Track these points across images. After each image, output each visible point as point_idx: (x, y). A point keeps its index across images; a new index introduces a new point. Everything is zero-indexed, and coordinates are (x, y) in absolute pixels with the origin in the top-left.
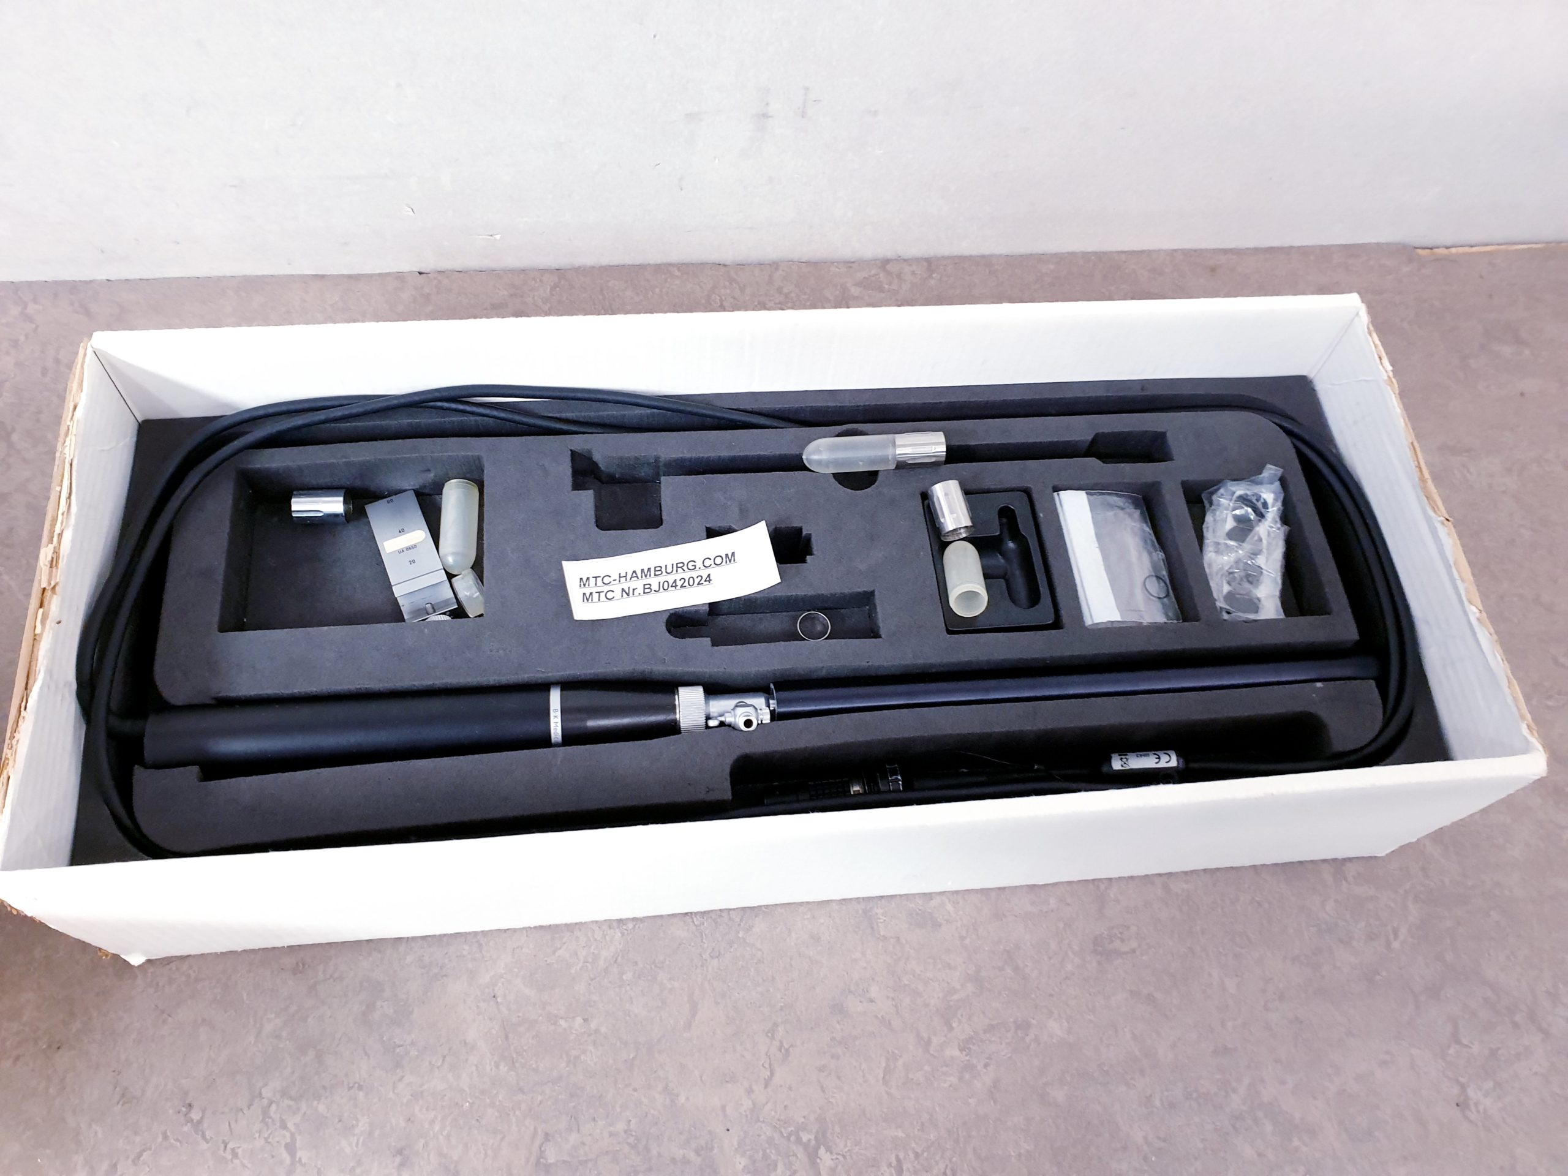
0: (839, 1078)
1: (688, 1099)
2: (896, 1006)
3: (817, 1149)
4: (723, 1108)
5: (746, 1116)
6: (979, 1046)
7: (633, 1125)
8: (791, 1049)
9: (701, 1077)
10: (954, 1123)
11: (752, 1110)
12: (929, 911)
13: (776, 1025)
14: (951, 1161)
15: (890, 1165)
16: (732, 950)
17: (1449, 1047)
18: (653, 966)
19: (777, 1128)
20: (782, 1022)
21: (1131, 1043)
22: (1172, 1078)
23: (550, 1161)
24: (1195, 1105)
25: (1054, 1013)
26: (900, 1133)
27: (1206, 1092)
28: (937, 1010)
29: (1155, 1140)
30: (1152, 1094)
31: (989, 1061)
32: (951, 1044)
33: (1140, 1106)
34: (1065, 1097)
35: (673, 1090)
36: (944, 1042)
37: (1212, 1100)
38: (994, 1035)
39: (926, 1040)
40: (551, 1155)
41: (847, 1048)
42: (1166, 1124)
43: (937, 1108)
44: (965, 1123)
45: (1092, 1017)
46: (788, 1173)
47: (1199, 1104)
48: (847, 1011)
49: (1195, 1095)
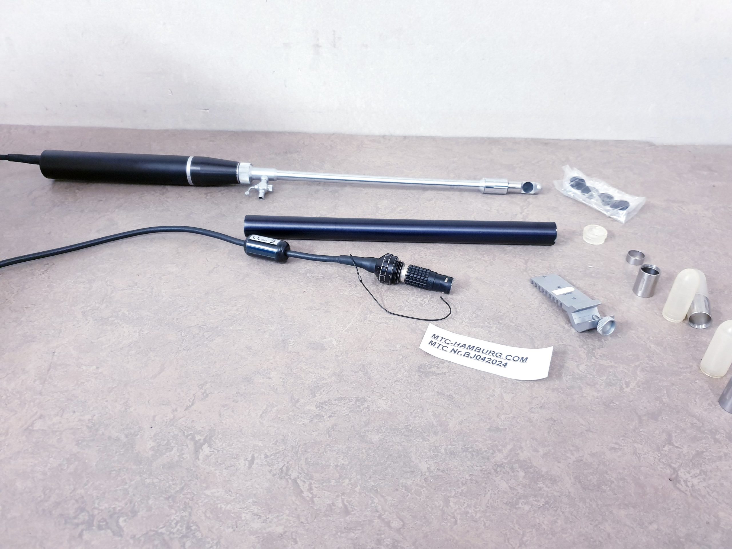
0: (233, 411)
1: (135, 409)
2: (284, 382)
3: (202, 445)
4: (154, 417)
5: (166, 422)
6: (329, 406)
7: (95, 418)
8: (210, 395)
9: (149, 401)
10: (298, 443)
11: (171, 420)
12: (322, 343)
13: (207, 383)
14: (288, 463)
15: (246, 459)
16: (197, 348)
17: (664, 446)
18: (149, 350)
19: (182, 430)
20: (210, 382)
21: (432, 417)
22: (456, 439)
23: (35, 429)
24: (469, 455)
25: (383, 396)
26: (260, 444)
27: (479, 449)
28: (309, 387)
29: (436, 470)
30: (440, 445)
31: (333, 415)
32: (311, 403)
33: (429, 451)
34: (378, 439)
35: (129, 404)
36: (308, 402)
37: (482, 454)
38: (341, 402)
39: (296, 400)
40: (38, 426)
41: (244, 398)
42: (446, 463)
43: (290, 434)
44: (305, 444)
45: (408, 402)
46: (178, 454)
47: (473, 455)
48: (252, 381)
49: (470, 450)
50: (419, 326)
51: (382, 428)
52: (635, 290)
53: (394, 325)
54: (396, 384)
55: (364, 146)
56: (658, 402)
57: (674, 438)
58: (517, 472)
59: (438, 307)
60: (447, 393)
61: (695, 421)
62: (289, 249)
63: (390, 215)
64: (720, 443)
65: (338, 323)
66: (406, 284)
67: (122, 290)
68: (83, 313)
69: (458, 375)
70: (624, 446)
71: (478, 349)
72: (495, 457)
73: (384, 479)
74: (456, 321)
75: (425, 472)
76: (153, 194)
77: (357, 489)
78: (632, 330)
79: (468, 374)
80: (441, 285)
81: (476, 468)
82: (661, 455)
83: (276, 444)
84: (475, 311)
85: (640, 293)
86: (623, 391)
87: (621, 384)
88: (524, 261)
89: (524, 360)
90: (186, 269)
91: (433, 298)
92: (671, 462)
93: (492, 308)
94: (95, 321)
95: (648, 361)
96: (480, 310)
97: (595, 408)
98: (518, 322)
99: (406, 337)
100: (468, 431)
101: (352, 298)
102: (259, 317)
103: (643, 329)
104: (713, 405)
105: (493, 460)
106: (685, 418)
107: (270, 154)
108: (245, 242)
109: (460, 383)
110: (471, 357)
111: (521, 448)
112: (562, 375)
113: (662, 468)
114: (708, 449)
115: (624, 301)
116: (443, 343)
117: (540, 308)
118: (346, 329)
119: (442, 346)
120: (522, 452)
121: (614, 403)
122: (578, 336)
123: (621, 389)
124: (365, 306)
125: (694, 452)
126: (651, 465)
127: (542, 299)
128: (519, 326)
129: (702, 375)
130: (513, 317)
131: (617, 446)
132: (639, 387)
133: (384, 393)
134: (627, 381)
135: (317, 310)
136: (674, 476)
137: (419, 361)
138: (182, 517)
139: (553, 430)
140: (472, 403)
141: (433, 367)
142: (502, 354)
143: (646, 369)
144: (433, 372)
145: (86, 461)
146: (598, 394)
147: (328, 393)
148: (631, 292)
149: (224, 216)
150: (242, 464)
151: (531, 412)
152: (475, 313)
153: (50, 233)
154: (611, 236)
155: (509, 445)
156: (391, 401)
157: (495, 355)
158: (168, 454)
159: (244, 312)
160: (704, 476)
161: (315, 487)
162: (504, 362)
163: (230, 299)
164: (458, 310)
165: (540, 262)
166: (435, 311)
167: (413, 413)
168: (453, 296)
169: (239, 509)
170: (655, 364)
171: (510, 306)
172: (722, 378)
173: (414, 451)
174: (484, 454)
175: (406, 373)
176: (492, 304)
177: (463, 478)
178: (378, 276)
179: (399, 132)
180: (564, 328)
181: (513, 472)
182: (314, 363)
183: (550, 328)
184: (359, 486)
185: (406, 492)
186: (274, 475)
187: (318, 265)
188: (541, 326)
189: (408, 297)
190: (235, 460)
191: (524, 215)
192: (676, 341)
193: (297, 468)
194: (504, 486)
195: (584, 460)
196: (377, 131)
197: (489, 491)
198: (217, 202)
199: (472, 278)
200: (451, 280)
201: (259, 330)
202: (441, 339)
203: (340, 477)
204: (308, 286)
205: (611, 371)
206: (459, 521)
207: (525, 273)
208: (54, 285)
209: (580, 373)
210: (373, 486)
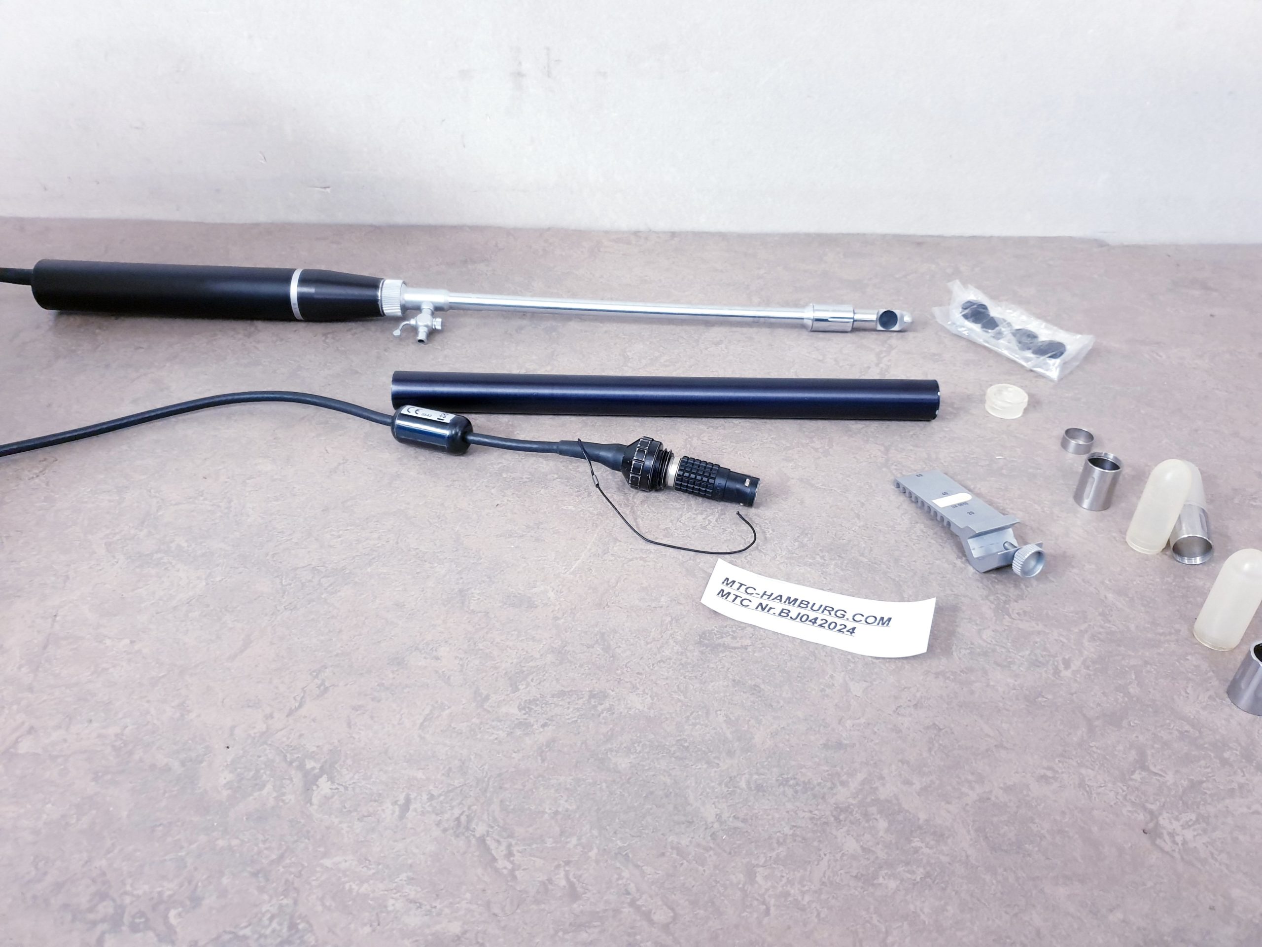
0: (372, 718)
1: (199, 716)
2: (462, 666)
3: (317, 778)
4: (233, 728)
5: (254, 738)
6: (542, 707)
7: (127, 731)
8: (331, 688)
9: (224, 699)
10: (487, 773)
11: (263, 734)
12: (529, 595)
13: (324, 667)
14: (469, 808)
15: (395, 803)
16: (309, 606)
17: (1133, 772)
18: (223, 610)
19: (282, 752)
20: (332, 666)
21: (724, 726)
22: (766, 763)
23: (21, 751)
24: (790, 792)
25: (638, 689)
26: (420, 775)
27: (806, 781)
28: (506, 673)
29: (731, 819)
30: (738, 775)
31: (549, 723)
32: (511, 702)
33: (720, 784)
34: (629, 765)
35: (188, 706)
36: (504, 700)
37: (812, 789)
38: (563, 700)
39: (483, 696)
40: (24, 747)
41: (392, 694)
42: (749, 806)
43: (472, 757)
44: (500, 775)
45: (682, 698)
46: (275, 794)
47: (796, 792)
48: (406, 664)
49: (791, 782)
50: (699, 563)
51: (636, 745)
52: (1078, 497)
53: (655, 562)
54: (661, 668)
55: (602, 249)
56: (1122, 694)
57: (1149, 758)
58: (874, 821)
59: (733, 530)
60: (750, 682)
61: (1187, 727)
62: (471, 430)
63: (648, 370)
64: (1231, 766)
65: (558, 560)
66: (677, 489)
67: (176, 504)
68: (108, 545)
69: (769, 650)
70: (1063, 773)
71: (804, 604)
72: (835, 794)
73: (640, 836)
74: (765, 555)
75: (713, 823)
76: (232, 336)
77: (593, 854)
78: (1073, 567)
79: (787, 647)
80: (738, 491)
81: (801, 814)
82: (1128, 788)
83: (449, 775)
84: (798, 537)
85: (1086, 503)
86: (1059, 676)
87: (1056, 664)
88: (882, 448)
89: (884, 622)
90: (289, 467)
91: (725, 514)
92: (1147, 801)
93: (828, 532)
94: (129, 560)
95: (1103, 622)
96: (807, 534)
97: (1011, 706)
98: (874, 556)
99: (677, 584)
100: (788, 750)
101: (582, 516)
102: (418, 551)
103: (1093, 566)
104: (1217, 699)
105: (832, 801)
106: (1168, 721)
107: (437, 265)
108: (393, 418)
109: (772, 663)
110: (791, 618)
111: (881, 778)
112: (951, 649)
113: (1130, 811)
114: (1210, 777)
115: (1058, 517)
116: (741, 593)
117: (912, 531)
118: (572, 569)
119: (741, 599)
120: (884, 785)
121: (1043, 697)
122: (979, 578)
123: (1057, 672)
124: (604, 529)
125: (1185, 783)
126: (1111, 806)
127: (915, 514)
128: (875, 563)
129: (1197, 646)
130: (864, 548)
132: (1088, 668)
133: (639, 683)
134: (1067, 657)
135: (521, 536)
136: (1151, 825)
137: (701, 625)
138: (281, 907)
139: (937, 745)
140: (794, 700)
141: (724, 635)
142: (845, 612)
143: (1099, 636)
144: (724, 644)
145: (111, 809)
146: (1016, 681)
147: (540, 683)
148: (1071, 500)
149: (357, 372)
150: (388, 812)
151: (898, 714)
152: (798, 541)
153: (49, 405)
154: (1034, 403)
155: (860, 773)
156: (650, 696)
157: (833, 613)
158: (256, 794)
159: (391, 542)
160: (1204, 825)
161: (518, 851)
162: (850, 625)
163: (367, 519)
164: (768, 535)
165: (911, 450)
166: (729, 538)
167: (691, 718)
168: (759, 511)
169: (383, 891)
170: (1114, 628)
171: (859, 527)
172: (1232, 651)
173: (693, 784)
174: (816, 789)
175: (677, 648)
176: (829, 525)
177: (780, 832)
178: (627, 476)
179: (663, 225)
180: (955, 566)
181: (868, 821)
182: (514, 630)
183: (929, 566)
184: (595, 848)
185: (678, 857)
186: (445, 830)
187: (522, 459)
188: (915, 561)
189: (680, 513)
190: (375, 804)
191: (882, 368)
192: (1150, 586)
193: (485, 817)
194: (851, 845)
195: (993, 798)
196: (624, 223)
197: (825, 855)
198: (343, 349)
199: (793, 478)
200: (755, 482)
201: (418, 573)
202: (738, 587)
203: (562, 833)
204: (504, 496)
205: (1038, 640)
206: (772, 909)
207: (884, 469)
208: (57, 496)
209: (985, 644)
210: (620, 848)
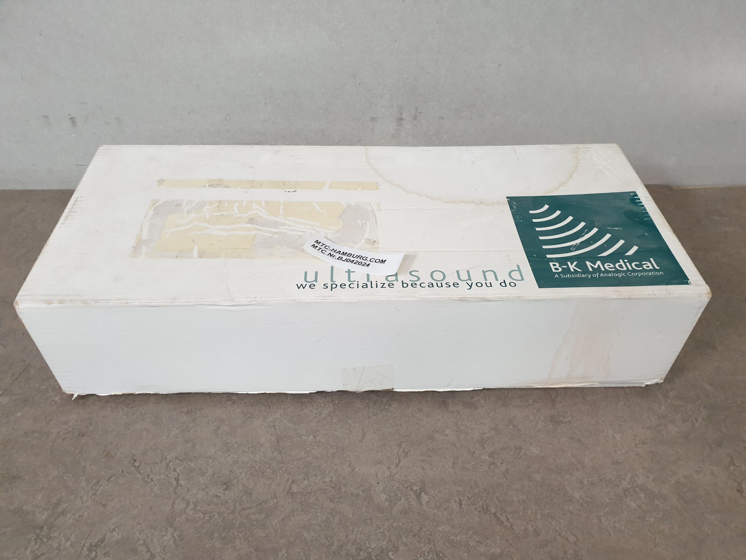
0: (431, 465)
1: (360, 470)
2: (458, 438)
3: (420, 494)
4: (376, 474)
5: (387, 478)
6: (498, 455)
7: (333, 479)
8: (409, 452)
9: (366, 461)
10: (486, 486)
11: (390, 476)
13: (402, 442)
14: (485, 502)
15: (456, 502)
16: (382, 413)
17: (729, 466)
19: (402, 484)
20: (404, 441)
21: (571, 458)
23: (294, 491)
24: (604, 484)
25: (533, 444)
26: (460, 489)
27: (609, 479)
28: (477, 440)
30: (583, 479)
31: (503, 462)
32: (484, 454)
33: (577, 483)
34: (540, 478)
35: (353, 466)
36: (481, 453)
37: (612, 482)
38: (505, 451)
39: (472, 452)
40: (295, 489)
41: (435, 453)
42: (591, 491)
43: (478, 480)
44: (492, 486)
45: (551, 447)
46: (407, 502)
47: (607, 484)
48: (435, 439)
49: (604, 480)
51: (540, 469)
54: (539, 434)
56: (720, 432)
57: (735, 460)
58: (639, 494)
60: (576, 437)
70: (704, 469)
72: (622, 484)
73: (554, 508)
75: (579, 500)
77: (539, 516)
82: (729, 473)
83: (472, 488)
86: (695, 426)
87: (692, 420)
92: (736, 478)
97: (679, 440)
100: (599, 466)
105: (621, 487)
109: (582, 429)
111: (637, 475)
113: (731, 483)
120: (639, 479)
121: (690, 435)
123: (693, 424)
126: (724, 481)
131: (699, 469)
132: (705, 421)
133: (533, 441)
134: (696, 417)
136: (739, 488)
138: (430, 548)
139: (654, 460)
140: (595, 444)
141: (559, 417)
144: (560, 421)
145: (344, 514)
146: (678, 429)
147: (493, 444)
150: (455, 506)
151: (637, 447)
155: (629, 474)
156: (539, 447)
158: (399, 503)
161: (511, 518)
167: (558, 456)
169: (465, 538)
173: (567, 484)
174: (614, 482)
177: (605, 501)
181: (637, 494)
184: (539, 514)
185: (571, 515)
186: (479, 512)
190: (448, 503)
193: (493, 505)
194: (633, 505)
195: (681, 481)
197: (625, 509)
203: (524, 508)
205: (683, 409)
206: (611, 533)
210: (548, 513)
